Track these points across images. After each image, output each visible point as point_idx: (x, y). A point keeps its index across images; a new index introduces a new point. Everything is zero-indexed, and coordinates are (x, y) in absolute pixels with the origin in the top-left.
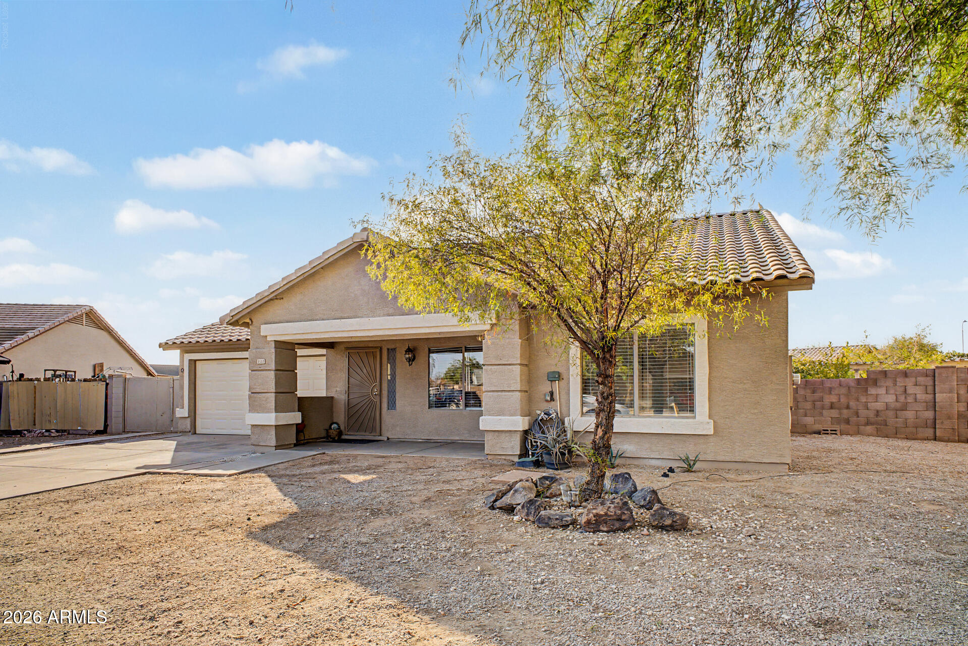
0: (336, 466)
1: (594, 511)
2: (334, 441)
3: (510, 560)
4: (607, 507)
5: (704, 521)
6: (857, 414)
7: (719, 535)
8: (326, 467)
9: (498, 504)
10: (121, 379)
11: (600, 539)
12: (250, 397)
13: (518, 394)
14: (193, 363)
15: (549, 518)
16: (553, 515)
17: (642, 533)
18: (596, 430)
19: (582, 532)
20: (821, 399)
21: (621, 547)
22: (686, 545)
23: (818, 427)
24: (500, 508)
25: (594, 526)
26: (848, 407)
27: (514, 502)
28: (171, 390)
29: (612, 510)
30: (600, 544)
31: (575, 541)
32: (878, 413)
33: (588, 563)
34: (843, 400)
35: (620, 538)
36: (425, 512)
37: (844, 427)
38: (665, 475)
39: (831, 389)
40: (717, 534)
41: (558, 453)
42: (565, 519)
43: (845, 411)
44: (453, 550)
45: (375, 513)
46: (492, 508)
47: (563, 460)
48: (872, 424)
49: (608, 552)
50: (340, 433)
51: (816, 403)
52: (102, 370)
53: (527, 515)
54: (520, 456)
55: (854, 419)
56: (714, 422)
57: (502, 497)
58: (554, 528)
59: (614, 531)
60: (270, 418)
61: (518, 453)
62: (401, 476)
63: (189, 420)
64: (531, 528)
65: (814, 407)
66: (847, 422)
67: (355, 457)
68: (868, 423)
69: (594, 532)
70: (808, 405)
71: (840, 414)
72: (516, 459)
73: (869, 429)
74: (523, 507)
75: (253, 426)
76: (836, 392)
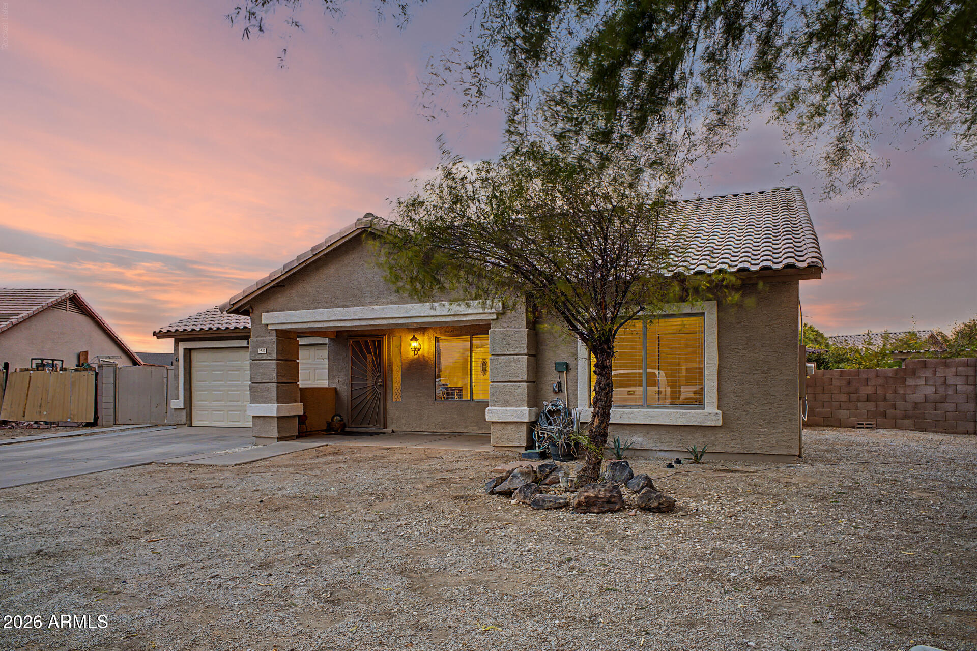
0: (341, 457)
1: (586, 494)
2: (337, 434)
3: (503, 534)
4: (598, 491)
5: (693, 505)
6: (894, 407)
7: (702, 516)
8: (330, 458)
9: (498, 489)
10: (112, 369)
11: (589, 519)
12: (251, 388)
13: (525, 384)
14: (188, 352)
15: (544, 501)
16: (548, 498)
17: (630, 513)
18: (593, 419)
19: (573, 513)
20: (857, 391)
21: (607, 525)
22: (668, 524)
23: (853, 420)
24: (499, 493)
25: (586, 507)
26: (885, 400)
27: (511, 487)
28: (165, 380)
29: (602, 493)
30: (588, 523)
31: (565, 520)
32: (916, 405)
33: (573, 537)
34: (880, 391)
35: (608, 518)
36: (428, 497)
37: (879, 420)
38: (670, 466)
39: (866, 380)
40: (701, 515)
41: (564, 444)
42: (558, 502)
43: (881, 404)
44: (452, 526)
45: (381, 498)
46: (492, 493)
47: (569, 451)
48: (909, 417)
49: (594, 529)
50: (344, 426)
51: (852, 395)
52: (86, 359)
53: (524, 498)
54: (527, 448)
55: (890, 412)
56: (723, 413)
57: (502, 483)
58: (548, 509)
59: (604, 512)
60: (271, 409)
61: (525, 444)
62: (405, 466)
63: (184, 413)
64: (527, 510)
65: (849, 399)
66: (884, 415)
67: (359, 449)
68: (905, 416)
69: (585, 513)
70: (843, 397)
71: (877, 406)
72: (523, 451)
73: (907, 422)
74: (520, 491)
75: (254, 417)
76: (873, 383)
